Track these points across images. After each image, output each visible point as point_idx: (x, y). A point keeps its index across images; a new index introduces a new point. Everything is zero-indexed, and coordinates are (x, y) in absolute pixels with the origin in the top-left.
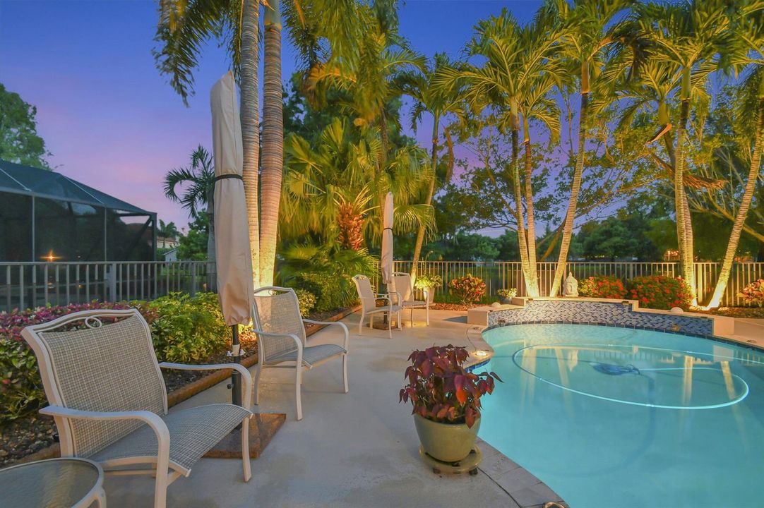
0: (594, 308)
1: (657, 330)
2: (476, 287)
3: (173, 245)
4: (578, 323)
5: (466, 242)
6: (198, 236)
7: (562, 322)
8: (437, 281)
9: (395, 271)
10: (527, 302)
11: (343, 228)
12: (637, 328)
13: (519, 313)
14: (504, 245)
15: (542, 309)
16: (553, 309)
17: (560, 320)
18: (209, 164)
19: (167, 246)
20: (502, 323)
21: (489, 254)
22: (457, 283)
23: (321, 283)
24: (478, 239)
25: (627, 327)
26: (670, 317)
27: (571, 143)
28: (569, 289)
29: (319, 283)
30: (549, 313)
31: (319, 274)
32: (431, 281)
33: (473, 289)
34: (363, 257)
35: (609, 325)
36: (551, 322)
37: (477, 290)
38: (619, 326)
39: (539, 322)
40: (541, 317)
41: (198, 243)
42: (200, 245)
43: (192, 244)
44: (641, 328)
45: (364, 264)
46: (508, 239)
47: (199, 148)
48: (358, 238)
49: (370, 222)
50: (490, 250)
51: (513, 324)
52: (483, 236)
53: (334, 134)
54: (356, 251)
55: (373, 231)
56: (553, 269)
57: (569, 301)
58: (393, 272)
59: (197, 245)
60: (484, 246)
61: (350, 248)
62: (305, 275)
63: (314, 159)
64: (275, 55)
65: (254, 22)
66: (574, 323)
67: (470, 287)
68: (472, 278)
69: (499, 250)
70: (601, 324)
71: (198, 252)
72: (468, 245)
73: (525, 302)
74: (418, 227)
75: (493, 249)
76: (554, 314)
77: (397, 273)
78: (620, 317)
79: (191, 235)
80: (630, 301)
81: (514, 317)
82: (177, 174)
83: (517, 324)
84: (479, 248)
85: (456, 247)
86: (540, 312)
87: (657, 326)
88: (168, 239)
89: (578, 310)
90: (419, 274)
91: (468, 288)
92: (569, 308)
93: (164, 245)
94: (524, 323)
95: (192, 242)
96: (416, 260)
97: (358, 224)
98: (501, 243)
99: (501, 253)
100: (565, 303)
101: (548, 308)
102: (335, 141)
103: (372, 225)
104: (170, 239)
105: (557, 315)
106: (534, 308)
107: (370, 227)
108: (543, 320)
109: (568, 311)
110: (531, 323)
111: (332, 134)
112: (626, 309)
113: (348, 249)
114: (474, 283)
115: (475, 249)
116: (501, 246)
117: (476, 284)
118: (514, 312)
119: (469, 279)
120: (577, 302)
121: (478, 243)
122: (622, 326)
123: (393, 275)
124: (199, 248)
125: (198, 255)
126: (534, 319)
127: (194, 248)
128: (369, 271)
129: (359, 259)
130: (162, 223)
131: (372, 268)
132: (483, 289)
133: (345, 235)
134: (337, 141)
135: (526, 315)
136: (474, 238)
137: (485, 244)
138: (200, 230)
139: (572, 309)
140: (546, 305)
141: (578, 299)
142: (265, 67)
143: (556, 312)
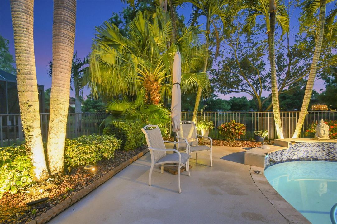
2: (239, 129)
4: (330, 161)
5: (215, 102)
6: (91, 101)
7: (316, 160)
8: (211, 125)
9: (182, 120)
10: (290, 144)
11: (147, 90)
13: (283, 153)
14: (232, 104)
15: (301, 149)
16: (309, 149)
17: (315, 158)
20: (273, 162)
21: (226, 108)
22: (225, 127)
23: (127, 129)
24: (221, 101)
27: (288, 39)
28: (322, 132)
29: (125, 129)
30: (306, 153)
31: (125, 122)
32: (207, 125)
33: (237, 131)
34: (160, 109)
36: (308, 160)
37: (240, 132)
39: (298, 160)
40: (300, 156)
41: (91, 104)
42: (92, 105)
43: (88, 105)
45: (160, 114)
46: (235, 101)
48: (157, 97)
49: (166, 88)
50: (226, 106)
51: (279, 162)
52: (223, 99)
53: (139, 25)
54: (156, 106)
55: (168, 93)
57: (323, 143)
58: (181, 121)
59: (90, 105)
60: (224, 104)
61: (152, 103)
62: (115, 123)
63: (126, 42)
66: (327, 160)
67: (235, 129)
68: (236, 123)
69: (230, 106)
71: (91, 109)
72: (216, 104)
73: (289, 144)
74: (198, 88)
75: (228, 106)
76: (310, 153)
77: (184, 121)
79: (87, 101)
81: (280, 156)
83: (282, 162)
84: (221, 105)
85: (210, 105)
86: (299, 151)
89: (331, 150)
90: (198, 121)
91: (233, 130)
92: (323, 149)
94: (287, 161)
95: (88, 104)
96: (196, 111)
97: (157, 88)
98: (231, 103)
99: (231, 108)
100: (320, 144)
101: (305, 149)
102: (140, 30)
103: (168, 90)
105: (313, 154)
106: (295, 148)
107: (167, 91)
108: (301, 158)
109: (322, 150)
110: (292, 160)
111: (138, 25)
113: (150, 104)
114: (238, 126)
115: (219, 106)
116: (231, 104)
117: (240, 127)
118: (280, 152)
119: (233, 124)
120: (330, 143)
121: (220, 103)
123: (181, 123)
124: (91, 106)
125: (90, 110)
126: (295, 157)
127: (89, 107)
128: (164, 119)
129: (157, 111)
131: (166, 117)
132: (243, 131)
133: (149, 95)
134: (142, 30)
135: (289, 154)
136: (218, 101)
137: (224, 103)
138: (92, 98)
139: (326, 149)
140: (304, 145)
141: (330, 141)
143: (312, 151)
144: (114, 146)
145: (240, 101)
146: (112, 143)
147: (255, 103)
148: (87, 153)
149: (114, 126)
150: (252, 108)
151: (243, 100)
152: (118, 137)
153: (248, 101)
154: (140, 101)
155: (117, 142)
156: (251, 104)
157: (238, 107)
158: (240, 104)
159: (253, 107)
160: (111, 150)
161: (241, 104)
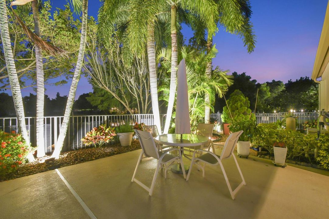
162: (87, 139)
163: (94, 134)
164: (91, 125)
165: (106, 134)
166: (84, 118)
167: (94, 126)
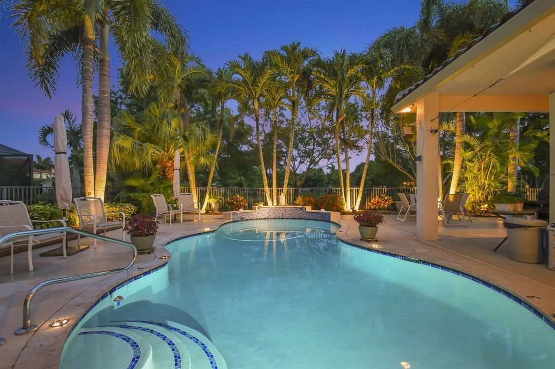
0: (291, 210)
1: (315, 220)
3: (49, 176)
4: (284, 219)
7: (276, 218)
8: (219, 199)
10: (258, 208)
11: (163, 167)
12: (308, 219)
13: (253, 214)
15: (267, 211)
16: (272, 212)
18: (73, 122)
19: (44, 177)
20: (242, 219)
22: (230, 200)
25: (304, 219)
26: (320, 213)
29: (140, 199)
30: (270, 214)
31: (140, 194)
32: (216, 199)
35: (298, 219)
36: (271, 219)
38: (301, 219)
39: (265, 219)
40: (266, 217)
44: (309, 219)
47: (66, 112)
48: (172, 174)
51: (250, 220)
54: (171, 181)
56: (280, 191)
61: (167, 180)
62: (132, 195)
64: (105, 75)
65: (90, 61)
66: (282, 218)
67: (237, 202)
68: (239, 197)
70: (294, 219)
76: (272, 215)
78: (301, 215)
80: (305, 207)
81: (250, 216)
82: (49, 127)
83: (252, 220)
86: (265, 213)
87: (315, 218)
88: (45, 171)
89: (284, 212)
90: (210, 195)
93: (41, 176)
94: (256, 219)
96: (209, 187)
97: (173, 165)
100: (279, 208)
104: (47, 171)
106: (262, 211)
109: (279, 212)
110: (260, 219)
112: (304, 210)
113: (165, 180)
117: (241, 200)
118: (251, 214)
122: (302, 219)
126: (262, 217)
129: (171, 186)
130: (39, 158)
133: (164, 172)
135: (258, 215)
139: (281, 212)
140: (269, 210)
141: (286, 206)
142: (100, 81)
143: (274, 213)
144: (132, 210)
145: (315, 174)
146: (131, 208)
147: (333, 178)
148: (114, 212)
149: (130, 198)
150: (331, 184)
151: (319, 173)
152: (135, 205)
153: (326, 174)
154: (154, 177)
155: (133, 208)
156: (329, 179)
157: (311, 183)
158: (314, 178)
159: (331, 182)
160: (130, 213)
161: (316, 179)
162: (373, 203)
163: (377, 200)
164: (375, 194)
165: (386, 201)
166: (370, 189)
167: (377, 195)
